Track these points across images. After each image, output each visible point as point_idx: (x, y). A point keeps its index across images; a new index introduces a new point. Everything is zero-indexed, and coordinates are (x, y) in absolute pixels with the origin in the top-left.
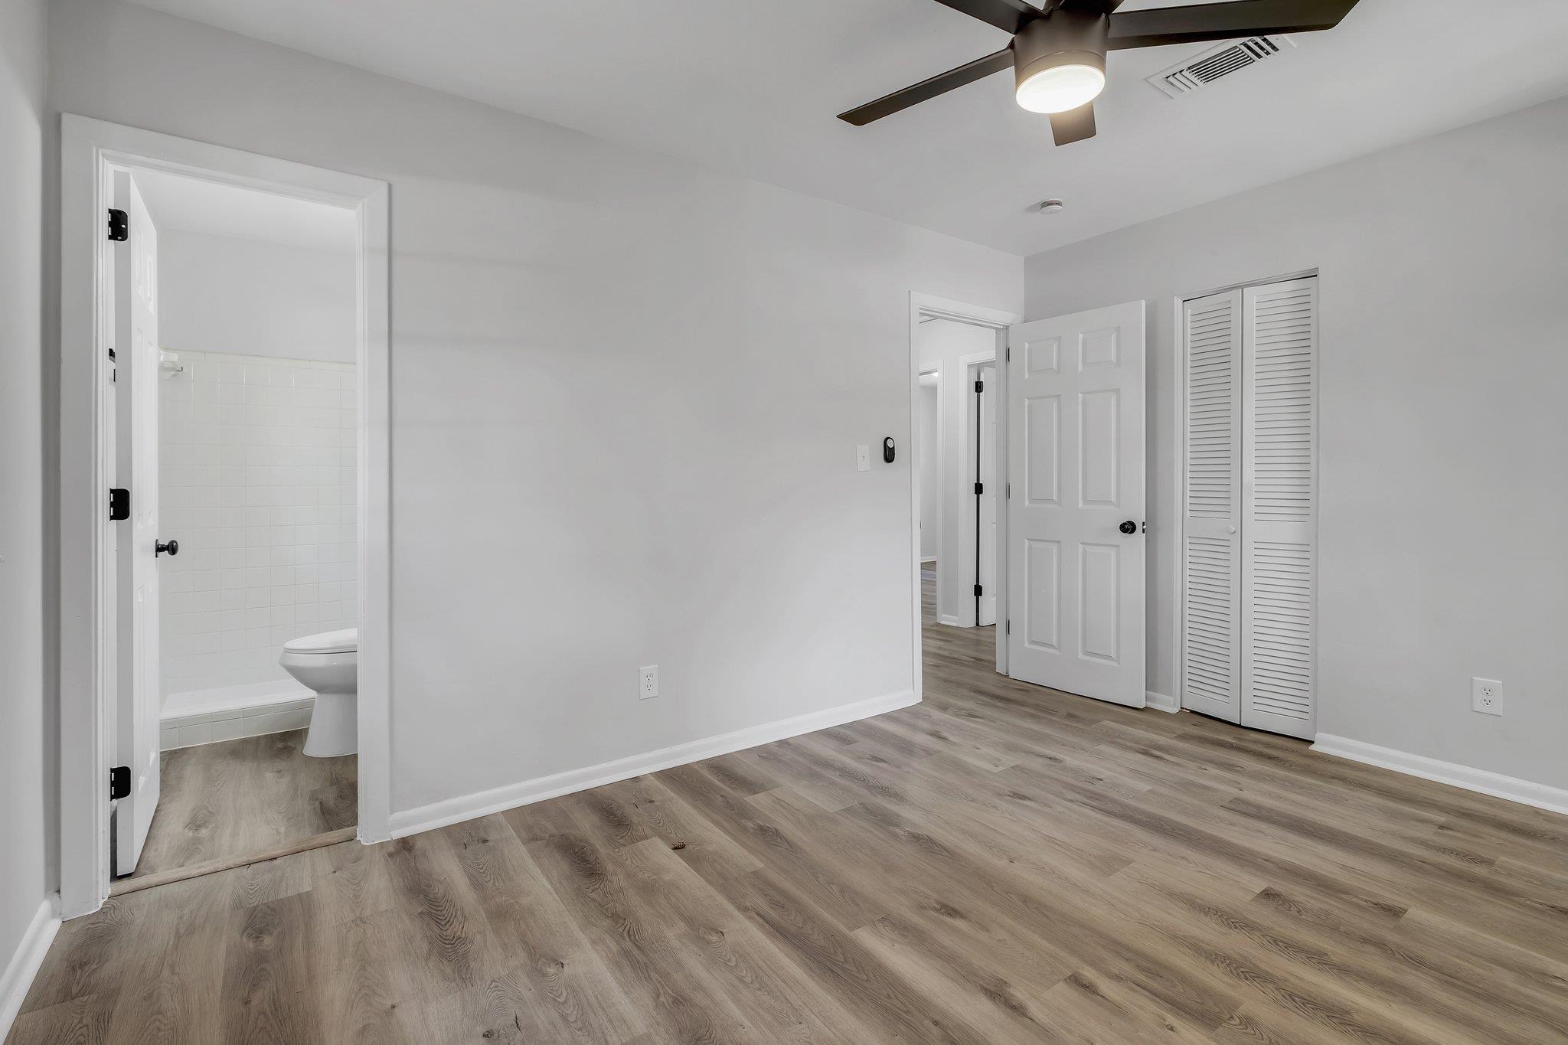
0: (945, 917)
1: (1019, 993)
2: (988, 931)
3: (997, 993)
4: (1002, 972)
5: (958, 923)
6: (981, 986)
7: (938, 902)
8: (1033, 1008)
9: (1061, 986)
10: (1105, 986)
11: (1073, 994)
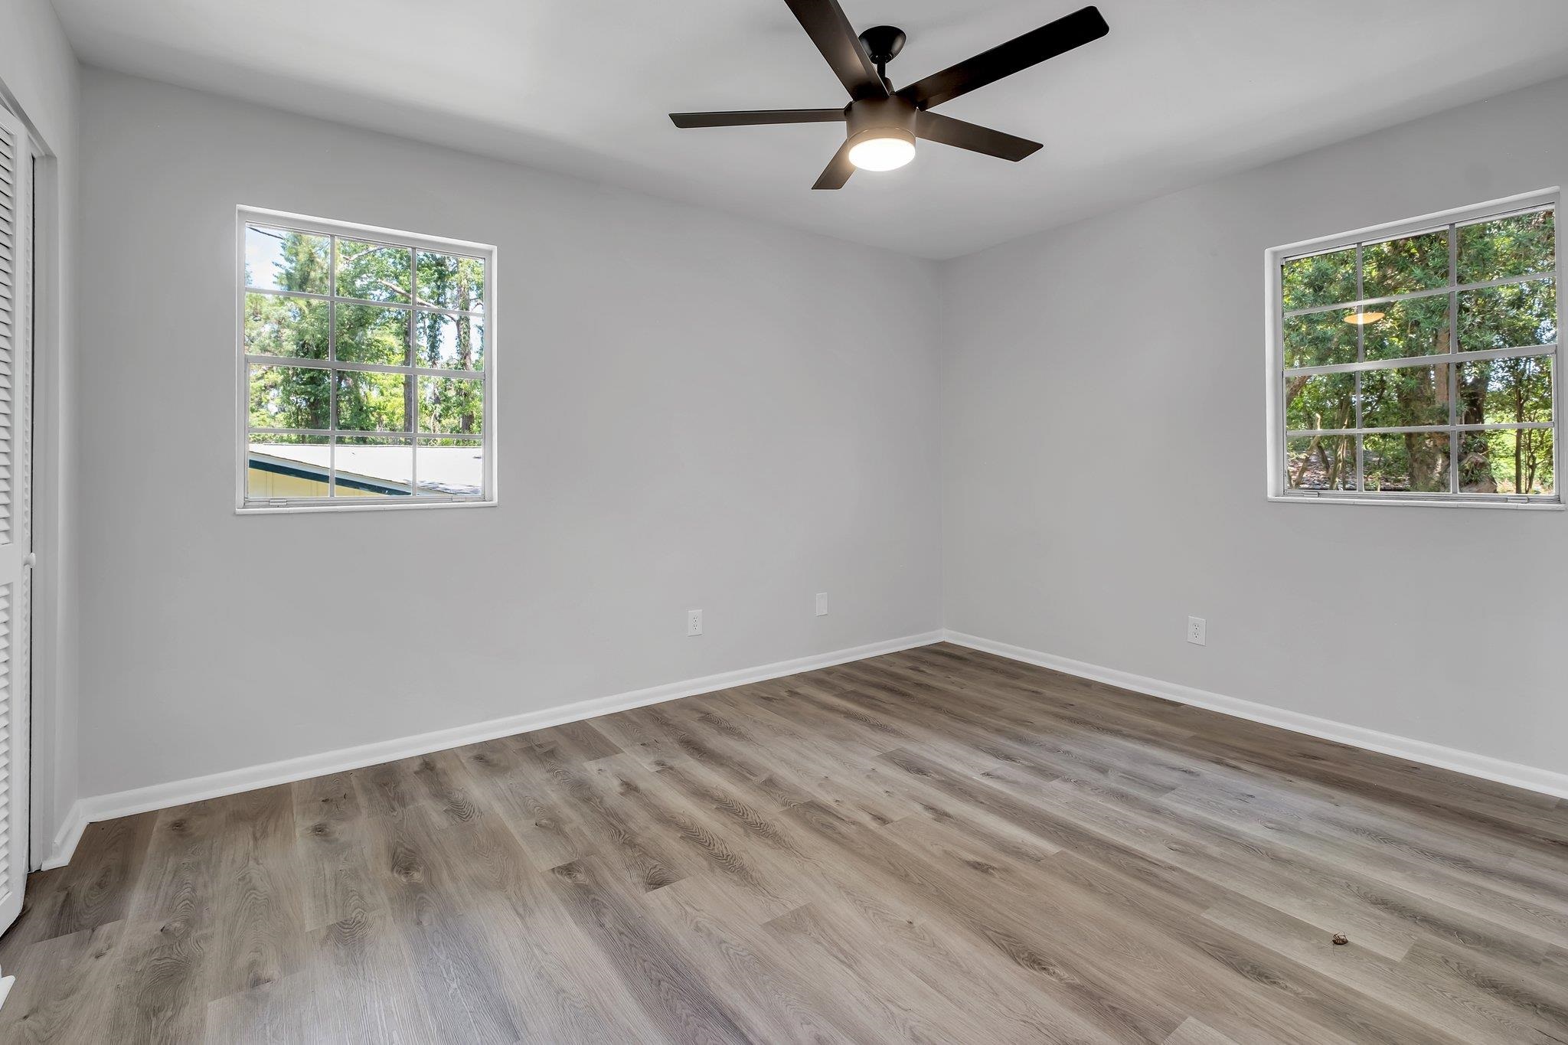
0: (983, 862)
1: (928, 815)
2: (945, 851)
3: (941, 815)
4: (937, 826)
5: (971, 857)
6: (952, 818)
7: (991, 874)
8: (919, 808)
9: (896, 818)
10: (865, 819)
11: (889, 815)
